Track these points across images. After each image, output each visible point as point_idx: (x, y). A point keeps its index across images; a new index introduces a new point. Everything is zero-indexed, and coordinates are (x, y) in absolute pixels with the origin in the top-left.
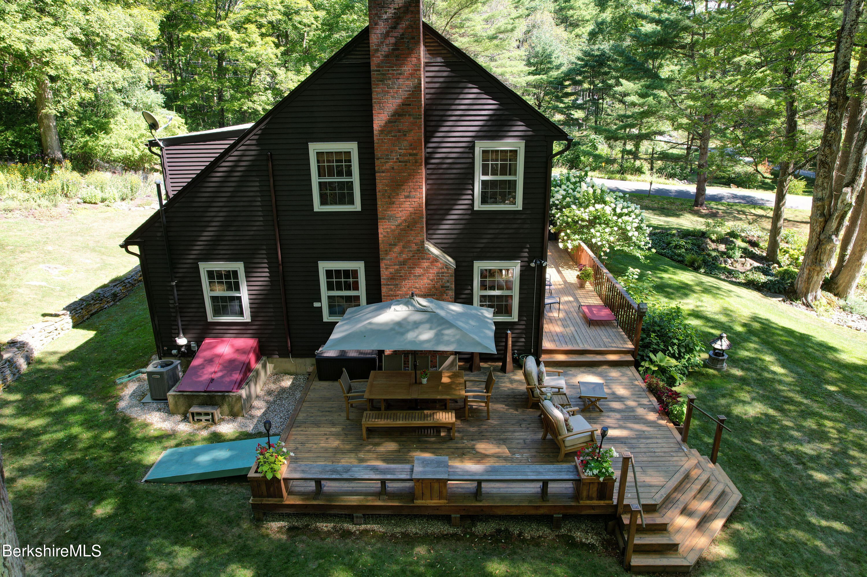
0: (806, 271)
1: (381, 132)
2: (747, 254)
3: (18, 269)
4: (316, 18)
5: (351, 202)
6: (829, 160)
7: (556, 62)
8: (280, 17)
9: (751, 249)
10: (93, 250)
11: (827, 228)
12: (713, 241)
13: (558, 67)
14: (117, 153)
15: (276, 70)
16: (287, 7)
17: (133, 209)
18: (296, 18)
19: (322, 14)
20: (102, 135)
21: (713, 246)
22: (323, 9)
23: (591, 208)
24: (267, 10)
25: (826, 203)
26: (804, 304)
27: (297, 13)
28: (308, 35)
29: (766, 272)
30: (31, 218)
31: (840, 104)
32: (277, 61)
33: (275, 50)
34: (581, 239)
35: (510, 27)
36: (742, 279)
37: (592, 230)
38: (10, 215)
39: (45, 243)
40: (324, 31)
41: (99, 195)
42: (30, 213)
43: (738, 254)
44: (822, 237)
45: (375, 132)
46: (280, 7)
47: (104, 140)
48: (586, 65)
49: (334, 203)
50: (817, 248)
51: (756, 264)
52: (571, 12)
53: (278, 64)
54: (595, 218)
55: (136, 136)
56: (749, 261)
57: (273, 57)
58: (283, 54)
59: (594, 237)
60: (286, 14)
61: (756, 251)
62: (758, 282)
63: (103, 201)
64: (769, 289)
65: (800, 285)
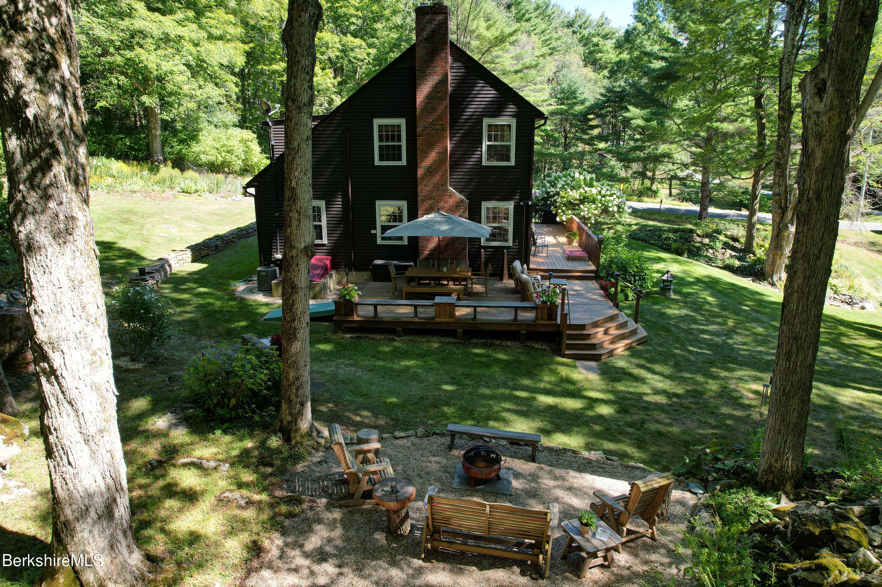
0: (771, 256)
1: (423, 110)
2: (726, 246)
3: (148, 226)
4: (368, 54)
5: (400, 159)
6: (782, 162)
7: (582, 97)
8: (338, 54)
9: (732, 243)
10: (196, 220)
11: (785, 218)
12: (698, 236)
13: (582, 102)
14: (204, 158)
15: (333, 97)
16: (343, 45)
17: (219, 199)
18: (352, 54)
19: (373, 51)
20: (193, 144)
21: (699, 239)
22: (375, 47)
23: (582, 191)
24: (327, 48)
25: (783, 197)
26: (770, 283)
27: (352, 50)
28: (361, 68)
29: (739, 259)
30: (148, 198)
31: (786, 117)
32: (334, 90)
33: (333, 80)
34: (574, 214)
35: (534, 63)
36: (720, 264)
37: (582, 206)
38: (134, 195)
39: (162, 213)
40: (374, 66)
41: (194, 188)
42: (147, 195)
43: (719, 245)
44: (781, 226)
45: (418, 111)
46: (338, 45)
47: (196, 148)
48: (608, 101)
49: (388, 160)
50: (777, 236)
51: (734, 254)
52: (599, 55)
53: (335, 92)
54: (585, 198)
55: (218, 146)
56: (729, 252)
57: (331, 86)
58: (340, 83)
59: (584, 211)
60: (342, 51)
61: (737, 245)
62: (733, 267)
63: (197, 191)
64: (742, 272)
65: (768, 269)
